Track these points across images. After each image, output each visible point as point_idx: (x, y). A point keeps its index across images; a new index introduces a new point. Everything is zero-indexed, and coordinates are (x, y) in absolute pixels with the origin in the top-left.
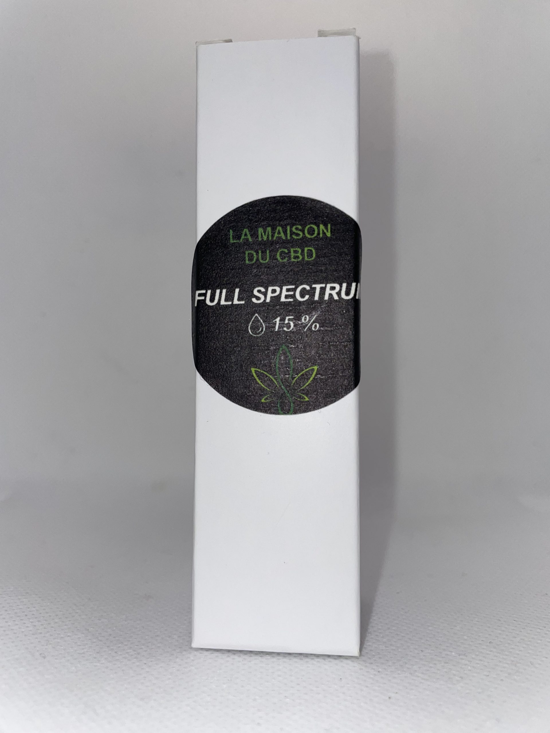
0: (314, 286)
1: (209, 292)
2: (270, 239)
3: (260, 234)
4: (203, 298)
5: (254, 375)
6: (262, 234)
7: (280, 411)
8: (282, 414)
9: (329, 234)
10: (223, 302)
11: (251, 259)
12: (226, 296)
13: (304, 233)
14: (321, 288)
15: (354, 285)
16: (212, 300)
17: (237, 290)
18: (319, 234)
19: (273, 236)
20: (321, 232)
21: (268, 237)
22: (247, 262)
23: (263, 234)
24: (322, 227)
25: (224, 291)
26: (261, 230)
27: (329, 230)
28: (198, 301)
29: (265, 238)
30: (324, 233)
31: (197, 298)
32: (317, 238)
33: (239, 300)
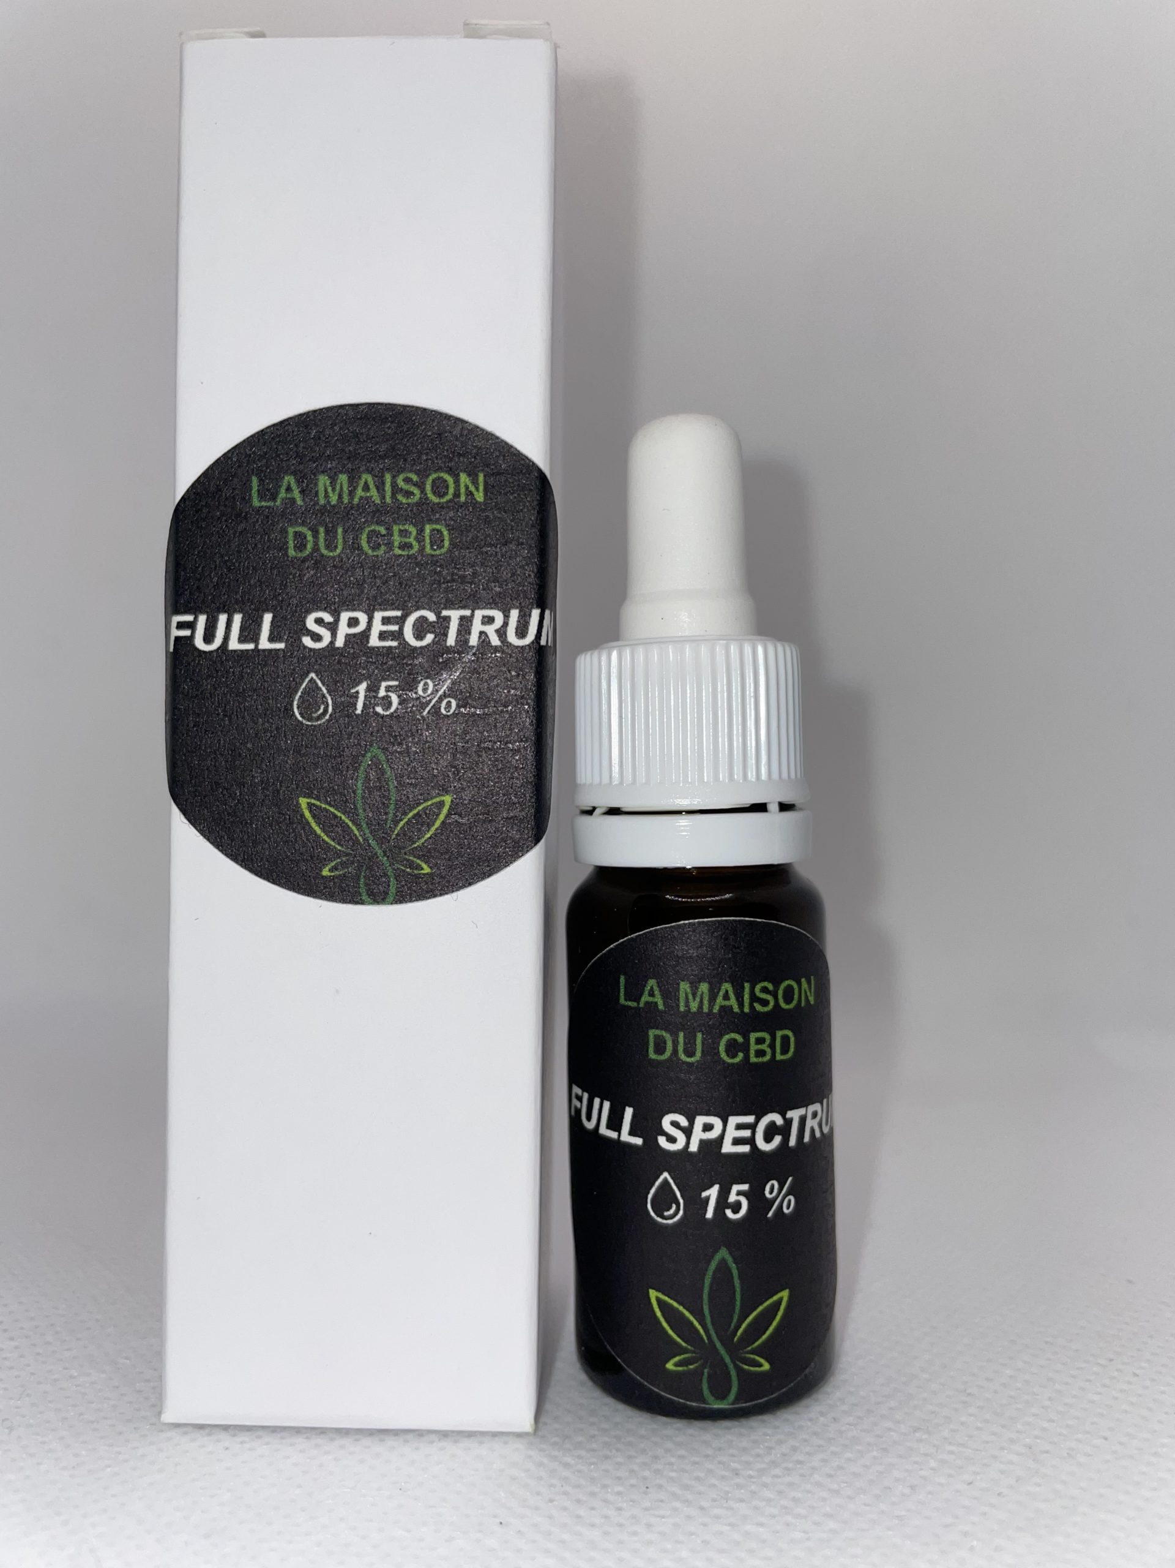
0: (445, 613)
1: (202, 619)
2: (346, 500)
3: (323, 489)
4: (186, 633)
5: (307, 814)
6: (326, 491)
7: (365, 897)
8: (370, 904)
9: (480, 497)
10: (234, 645)
11: (300, 547)
12: (243, 629)
13: (423, 491)
14: (462, 618)
15: (536, 613)
16: (209, 638)
17: (268, 618)
18: (457, 495)
19: (351, 493)
20: (463, 490)
21: (340, 496)
22: (292, 552)
23: (330, 489)
24: (464, 478)
25: (238, 618)
26: (323, 480)
27: (481, 488)
28: (177, 639)
29: (334, 499)
30: (470, 494)
31: (176, 633)
32: (454, 505)
33: (271, 639)
